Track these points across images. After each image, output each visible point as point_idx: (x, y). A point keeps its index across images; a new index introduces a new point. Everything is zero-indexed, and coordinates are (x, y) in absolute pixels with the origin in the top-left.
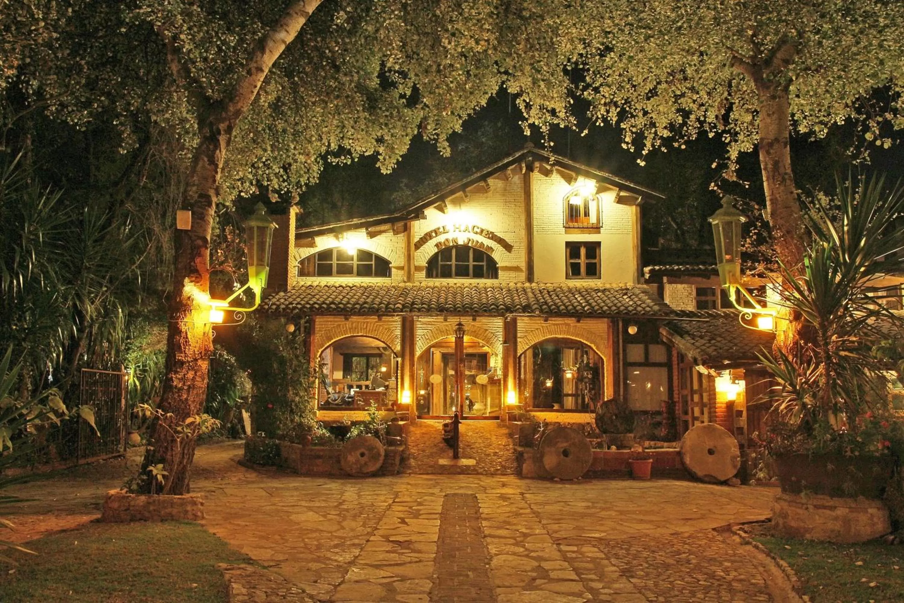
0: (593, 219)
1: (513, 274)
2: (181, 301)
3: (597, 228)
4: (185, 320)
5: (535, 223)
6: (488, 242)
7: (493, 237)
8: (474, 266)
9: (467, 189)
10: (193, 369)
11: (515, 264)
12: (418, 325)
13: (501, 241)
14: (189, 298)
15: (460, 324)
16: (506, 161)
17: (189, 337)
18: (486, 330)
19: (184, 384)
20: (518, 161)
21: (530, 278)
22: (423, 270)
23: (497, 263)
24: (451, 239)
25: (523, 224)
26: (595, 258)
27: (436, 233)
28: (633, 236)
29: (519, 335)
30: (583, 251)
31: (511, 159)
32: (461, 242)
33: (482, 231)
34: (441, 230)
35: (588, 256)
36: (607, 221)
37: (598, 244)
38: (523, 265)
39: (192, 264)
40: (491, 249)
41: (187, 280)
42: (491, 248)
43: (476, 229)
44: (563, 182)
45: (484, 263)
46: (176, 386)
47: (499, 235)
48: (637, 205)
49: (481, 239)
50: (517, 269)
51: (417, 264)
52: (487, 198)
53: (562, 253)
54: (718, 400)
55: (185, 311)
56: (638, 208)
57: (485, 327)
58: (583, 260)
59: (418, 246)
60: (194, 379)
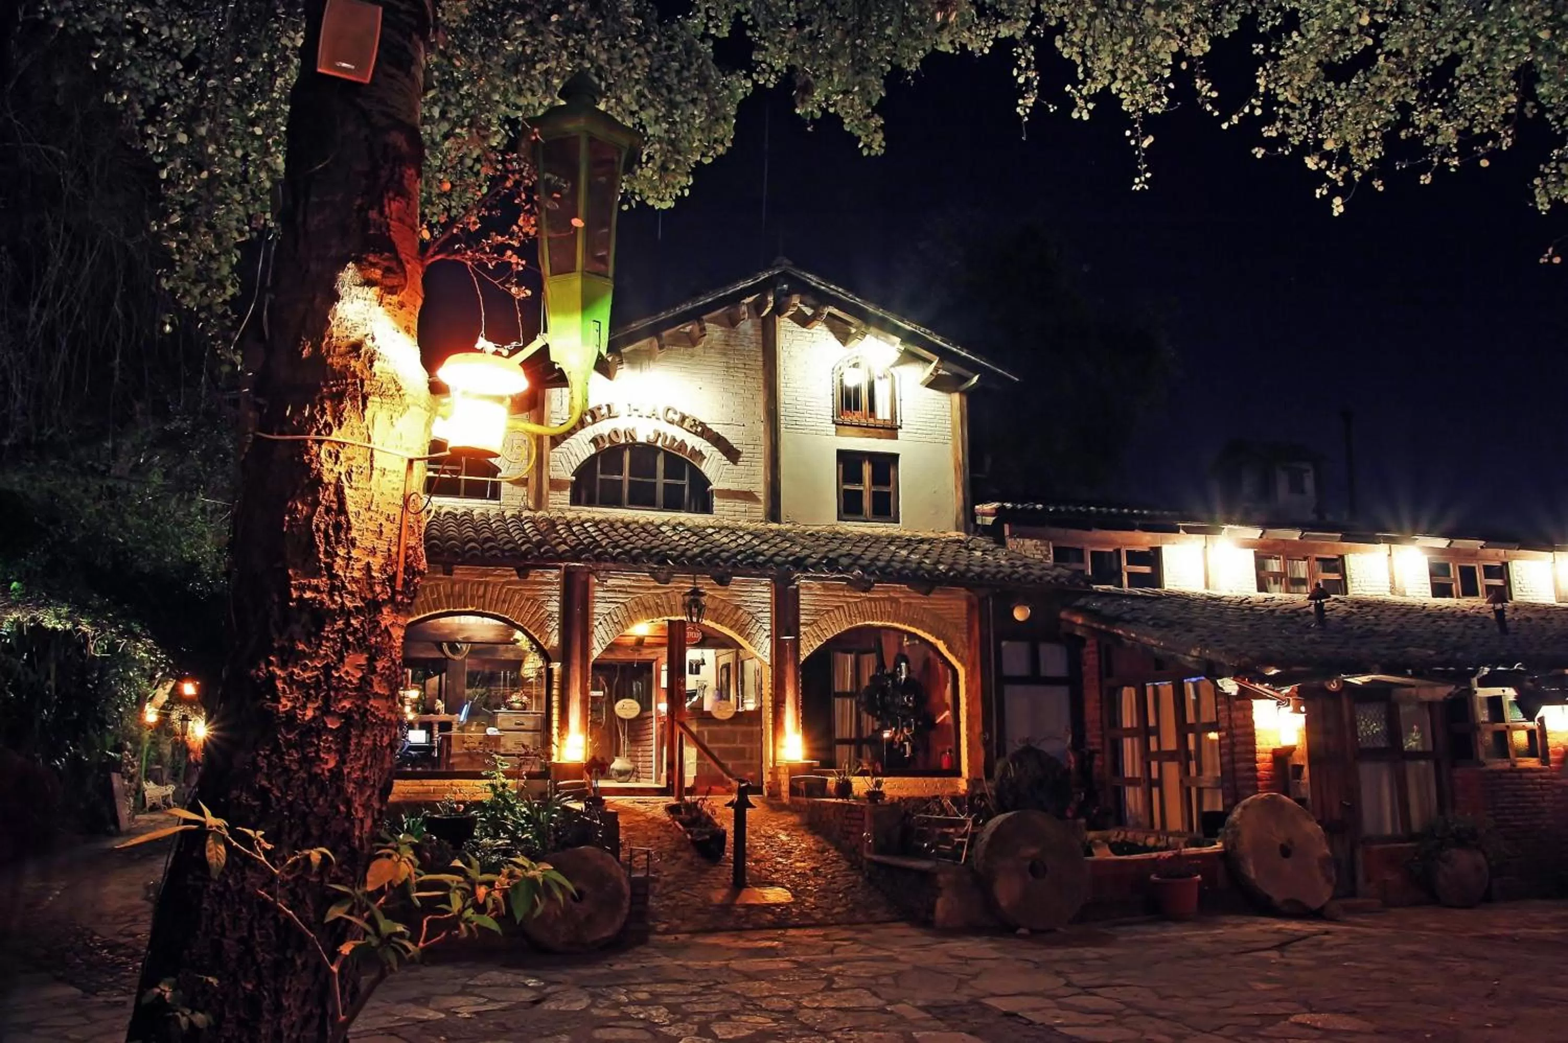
0: (883, 412)
1: (741, 506)
2: (319, 359)
3: (891, 430)
4: (337, 435)
5: (782, 411)
6: (694, 442)
7: (705, 432)
8: (665, 484)
9: (665, 334)
10: (362, 645)
11: (745, 488)
12: (599, 593)
13: (718, 441)
14: (356, 347)
15: (696, 592)
16: (741, 286)
17: (351, 507)
18: (738, 607)
19: (325, 710)
20: (762, 288)
21: (774, 514)
22: (565, 489)
23: (709, 483)
24: (621, 429)
25: (760, 411)
26: (888, 484)
27: (594, 418)
28: (955, 448)
29: (803, 619)
30: (867, 469)
31: (750, 283)
32: (641, 438)
33: (683, 418)
34: (604, 411)
35: (875, 481)
36: (909, 417)
37: (894, 457)
38: (760, 489)
39: (373, 214)
40: (699, 455)
41: (349, 274)
42: (700, 452)
43: (671, 415)
44: (831, 338)
45: (686, 482)
46: (291, 716)
47: (715, 428)
48: (962, 393)
49: (680, 434)
50: (748, 496)
51: (554, 475)
52: (692, 356)
53: (830, 470)
54: (1258, 747)
55: (338, 398)
56: (965, 399)
57: (736, 601)
58: (866, 486)
59: (556, 441)
60: (364, 684)
